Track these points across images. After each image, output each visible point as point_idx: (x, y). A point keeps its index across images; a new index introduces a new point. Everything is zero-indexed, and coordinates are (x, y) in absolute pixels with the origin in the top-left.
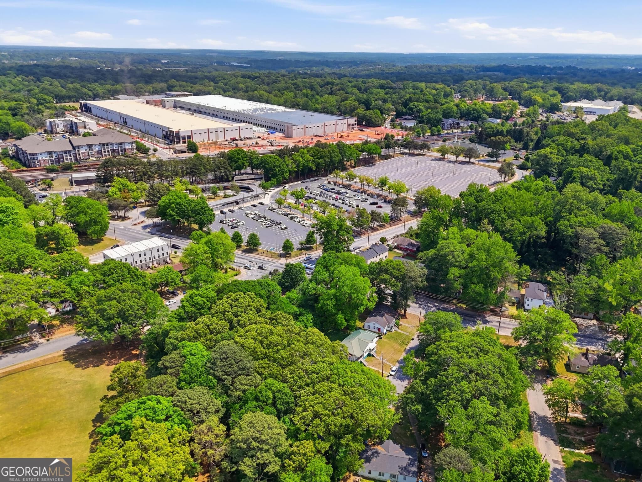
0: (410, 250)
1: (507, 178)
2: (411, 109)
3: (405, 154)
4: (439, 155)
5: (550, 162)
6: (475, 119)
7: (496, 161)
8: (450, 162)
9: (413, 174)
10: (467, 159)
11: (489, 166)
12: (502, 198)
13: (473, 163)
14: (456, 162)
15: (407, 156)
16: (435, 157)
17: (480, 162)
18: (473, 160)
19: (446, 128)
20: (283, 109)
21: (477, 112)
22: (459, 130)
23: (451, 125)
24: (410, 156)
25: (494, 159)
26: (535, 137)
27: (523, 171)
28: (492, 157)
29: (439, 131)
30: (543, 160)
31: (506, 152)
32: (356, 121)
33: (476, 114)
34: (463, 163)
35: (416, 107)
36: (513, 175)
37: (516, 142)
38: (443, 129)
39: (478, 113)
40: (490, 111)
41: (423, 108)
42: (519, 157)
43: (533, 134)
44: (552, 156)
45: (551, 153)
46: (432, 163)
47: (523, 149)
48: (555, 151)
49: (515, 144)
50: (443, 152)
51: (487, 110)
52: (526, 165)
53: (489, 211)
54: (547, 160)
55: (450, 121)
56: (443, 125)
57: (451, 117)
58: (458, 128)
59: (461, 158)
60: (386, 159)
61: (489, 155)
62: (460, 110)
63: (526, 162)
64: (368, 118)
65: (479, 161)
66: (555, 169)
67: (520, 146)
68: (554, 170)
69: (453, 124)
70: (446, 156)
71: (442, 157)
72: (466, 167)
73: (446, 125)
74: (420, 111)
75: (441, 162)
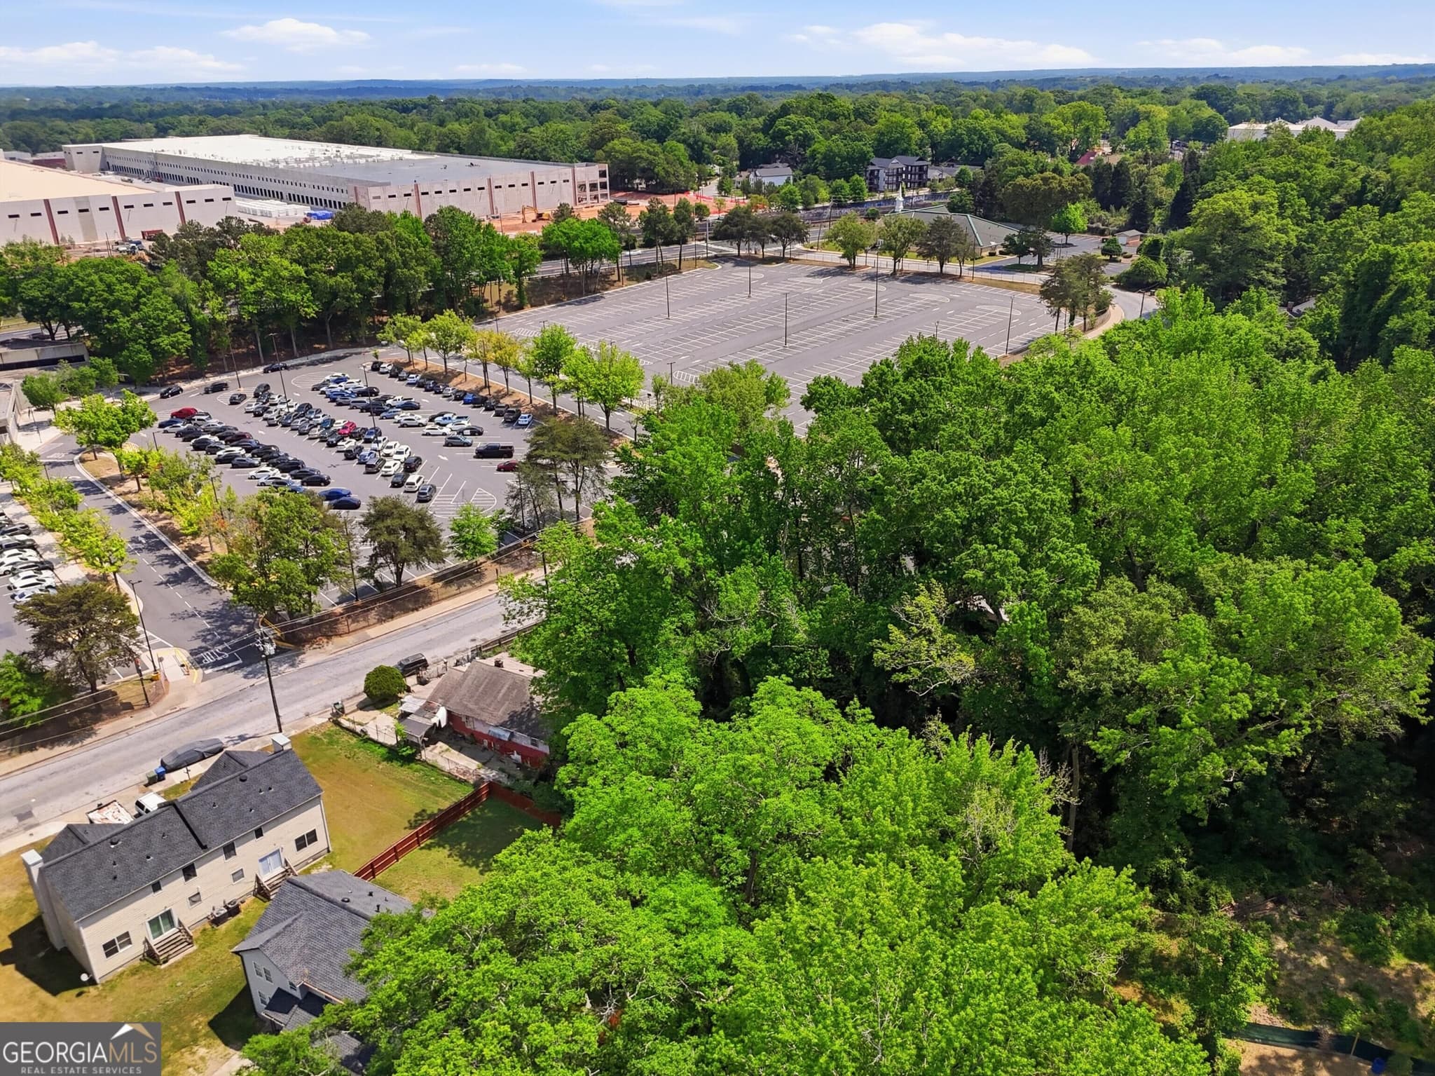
0: (521, 749)
1: (1079, 321)
2: (781, 135)
3: (722, 258)
4: (834, 257)
5: (1256, 243)
6: (977, 159)
7: (1039, 268)
8: (874, 277)
9: (723, 325)
10: (934, 266)
11: (1010, 286)
12: (1052, 408)
13: (955, 278)
14: (894, 275)
15: (729, 265)
16: (823, 263)
17: (977, 274)
18: (952, 267)
19: (882, 184)
20: (407, 154)
21: (981, 137)
22: (925, 191)
23: (899, 174)
24: (738, 264)
25: (1031, 260)
26: (1167, 194)
27: (1137, 296)
28: (1022, 252)
29: (856, 190)
30: (1224, 240)
31: (1071, 239)
32: (602, 174)
33: (978, 146)
34: (920, 278)
35: (794, 128)
36: (1102, 308)
37: (1105, 207)
38: (873, 188)
39: (986, 141)
40: (1022, 135)
41: (815, 132)
42: (1119, 253)
43: (1159, 181)
44: (1261, 217)
45: (1255, 207)
46: (806, 285)
47: (1130, 226)
48: (1271, 197)
49: (1102, 213)
50: (851, 247)
51: (1010, 131)
52: (1150, 273)
53: (955, 515)
54: (1241, 236)
55: (896, 163)
56: (873, 177)
57: (905, 152)
58: (922, 184)
59: (913, 263)
60: (649, 278)
61: (1012, 247)
62: (931, 137)
63: (1150, 263)
64: (643, 164)
65: (974, 269)
66: (1275, 272)
67: (1122, 218)
68: (1271, 277)
69: (907, 172)
70: (860, 260)
71: (845, 262)
72: (928, 294)
73: (882, 174)
74: (806, 140)
75: (842, 280)
